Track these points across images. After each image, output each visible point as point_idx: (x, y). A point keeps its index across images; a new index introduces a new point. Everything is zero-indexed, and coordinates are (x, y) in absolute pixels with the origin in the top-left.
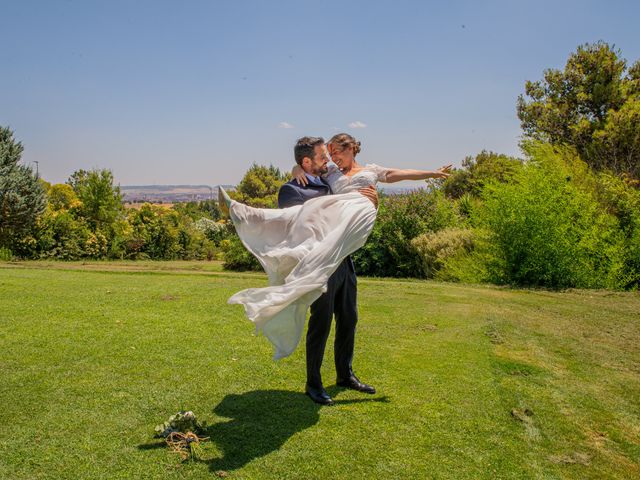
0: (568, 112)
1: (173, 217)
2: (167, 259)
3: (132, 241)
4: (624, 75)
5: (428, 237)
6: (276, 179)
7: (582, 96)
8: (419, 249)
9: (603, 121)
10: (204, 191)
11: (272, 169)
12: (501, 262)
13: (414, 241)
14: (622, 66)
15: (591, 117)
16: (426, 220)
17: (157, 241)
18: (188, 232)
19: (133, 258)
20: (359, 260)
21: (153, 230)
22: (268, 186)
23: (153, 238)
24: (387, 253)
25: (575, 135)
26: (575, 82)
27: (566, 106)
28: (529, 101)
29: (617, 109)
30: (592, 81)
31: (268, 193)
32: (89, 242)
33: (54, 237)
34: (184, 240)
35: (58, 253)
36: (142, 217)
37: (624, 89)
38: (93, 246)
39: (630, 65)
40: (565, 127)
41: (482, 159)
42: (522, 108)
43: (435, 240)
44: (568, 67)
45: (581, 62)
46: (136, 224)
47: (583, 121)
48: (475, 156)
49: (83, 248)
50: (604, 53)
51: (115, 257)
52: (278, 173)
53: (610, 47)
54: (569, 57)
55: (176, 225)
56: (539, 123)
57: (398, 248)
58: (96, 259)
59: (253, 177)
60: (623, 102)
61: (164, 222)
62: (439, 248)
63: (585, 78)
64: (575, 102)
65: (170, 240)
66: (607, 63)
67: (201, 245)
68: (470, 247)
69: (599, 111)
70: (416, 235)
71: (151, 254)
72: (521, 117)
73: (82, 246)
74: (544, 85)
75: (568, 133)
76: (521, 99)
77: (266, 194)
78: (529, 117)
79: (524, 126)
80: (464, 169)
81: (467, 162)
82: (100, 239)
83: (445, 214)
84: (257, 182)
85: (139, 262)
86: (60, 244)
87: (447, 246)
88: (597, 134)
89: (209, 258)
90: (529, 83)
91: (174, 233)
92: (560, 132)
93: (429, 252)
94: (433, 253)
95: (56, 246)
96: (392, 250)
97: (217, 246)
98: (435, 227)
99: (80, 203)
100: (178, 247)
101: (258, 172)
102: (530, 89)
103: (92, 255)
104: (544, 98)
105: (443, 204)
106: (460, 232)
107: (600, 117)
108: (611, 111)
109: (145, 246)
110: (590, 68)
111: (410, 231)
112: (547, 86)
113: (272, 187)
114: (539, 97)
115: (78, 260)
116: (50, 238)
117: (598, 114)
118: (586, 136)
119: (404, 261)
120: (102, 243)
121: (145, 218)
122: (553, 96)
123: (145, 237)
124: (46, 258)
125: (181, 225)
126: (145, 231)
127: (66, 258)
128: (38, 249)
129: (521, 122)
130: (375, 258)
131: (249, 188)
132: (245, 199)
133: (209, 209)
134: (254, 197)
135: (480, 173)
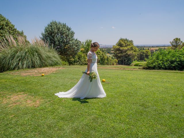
2: (104, 65)
6: (128, 42)
11: (126, 39)
17: (102, 60)
21: (101, 56)
22: (126, 44)
31: (126, 46)
32: (86, 60)
35: (80, 63)
49: (85, 62)
52: (128, 40)
59: (121, 42)
65: (105, 59)
71: (100, 63)
77: (125, 46)
84: (123, 43)
95: (79, 61)
99: (83, 49)
100: (106, 61)
101: (122, 40)
113: (127, 44)
115: (84, 65)
116: (77, 59)
121: (99, 53)
124: (76, 65)
128: (74, 62)
131: (120, 45)
132: (119, 48)
133: (108, 50)
134: (122, 47)
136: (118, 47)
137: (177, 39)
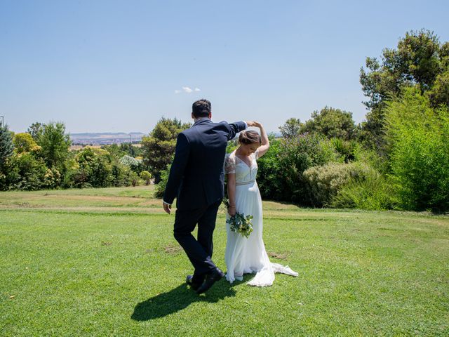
1: (108, 156)
2: (105, 187)
3: (78, 174)
6: (179, 128)
10: (120, 136)
11: (175, 121)
16: (312, 157)
17: (97, 173)
18: (119, 166)
19: (80, 187)
21: (93, 166)
22: (173, 132)
23: (94, 172)
26: (406, 58)
27: (397, 75)
28: (368, 71)
31: (173, 138)
32: (47, 176)
33: (19, 173)
34: (116, 172)
35: (23, 185)
36: (85, 156)
38: (50, 178)
41: (325, 112)
42: (363, 76)
44: (400, 48)
45: (408, 44)
46: (81, 162)
48: (320, 110)
49: (42, 181)
51: (66, 187)
52: (180, 124)
53: (431, 33)
55: (110, 162)
56: (378, 86)
58: (52, 189)
59: (161, 127)
61: (102, 160)
65: (106, 173)
67: (128, 175)
71: (92, 183)
72: (362, 82)
73: (41, 179)
76: (362, 70)
77: (171, 139)
78: (368, 83)
79: (365, 89)
81: (315, 115)
82: (55, 173)
84: (166, 130)
85: (84, 189)
86: (24, 178)
89: (134, 184)
90: (369, 59)
91: (109, 167)
95: (21, 180)
97: (139, 175)
99: (39, 147)
100: (112, 177)
101: (165, 123)
102: (369, 63)
103: (49, 185)
109: (89, 177)
112: (385, 60)
113: (175, 133)
114: (375, 69)
115: (38, 190)
116: (17, 174)
120: (56, 176)
121: (88, 157)
123: (88, 170)
124: (13, 189)
125: (113, 162)
126: (88, 166)
127: (29, 189)
128: (7, 182)
129: (363, 87)
131: (159, 134)
132: (157, 142)
133: (128, 149)
134: (163, 141)
135: (325, 122)
136: (153, 140)
137: (293, 120)
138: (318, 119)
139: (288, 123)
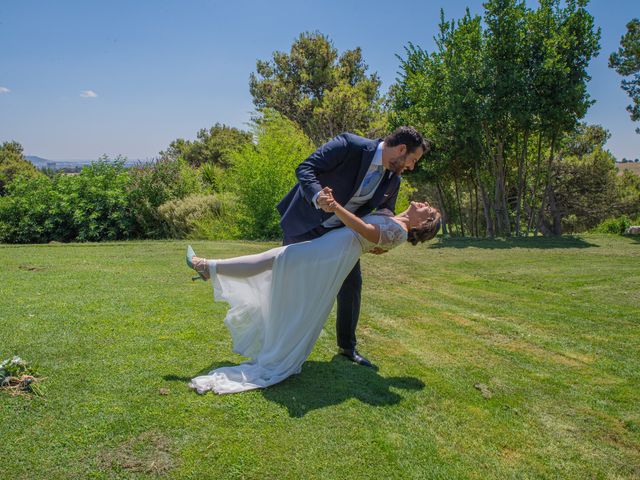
0: (293, 91)
4: (336, 62)
5: (175, 203)
7: (304, 76)
8: (167, 216)
9: (321, 100)
12: (250, 220)
13: (161, 208)
14: (335, 54)
15: (311, 97)
16: (171, 188)
20: (105, 230)
24: (134, 221)
25: (299, 111)
26: (299, 65)
27: (291, 86)
28: (259, 78)
29: (331, 90)
30: (312, 65)
37: (336, 75)
39: (340, 54)
40: (291, 104)
41: (216, 131)
42: (253, 85)
43: (182, 206)
44: (292, 52)
45: (303, 48)
47: (306, 99)
48: (209, 128)
50: (321, 42)
53: (325, 36)
54: (293, 42)
56: (269, 99)
57: (145, 215)
60: (336, 85)
62: (187, 213)
63: (306, 63)
64: (299, 82)
66: (323, 51)
68: (216, 211)
69: (318, 92)
70: (162, 202)
72: (253, 93)
74: (273, 66)
75: (294, 109)
76: (253, 77)
78: (260, 94)
79: (256, 102)
80: (199, 140)
81: (202, 134)
83: (189, 181)
87: (194, 210)
88: (318, 110)
90: (260, 62)
92: (287, 107)
93: (177, 218)
94: (182, 219)
96: (140, 217)
98: (181, 194)
102: (261, 68)
104: (273, 77)
105: (187, 172)
106: (205, 198)
107: (319, 97)
108: (326, 91)
110: (311, 54)
111: (157, 198)
112: (276, 66)
114: (268, 76)
117: (317, 94)
118: (308, 112)
119: (152, 228)
122: (281, 76)
129: (252, 98)
130: (122, 226)
135: (215, 145)
138: (206, 141)
139: (172, 145)
